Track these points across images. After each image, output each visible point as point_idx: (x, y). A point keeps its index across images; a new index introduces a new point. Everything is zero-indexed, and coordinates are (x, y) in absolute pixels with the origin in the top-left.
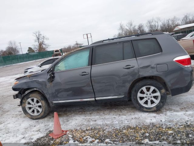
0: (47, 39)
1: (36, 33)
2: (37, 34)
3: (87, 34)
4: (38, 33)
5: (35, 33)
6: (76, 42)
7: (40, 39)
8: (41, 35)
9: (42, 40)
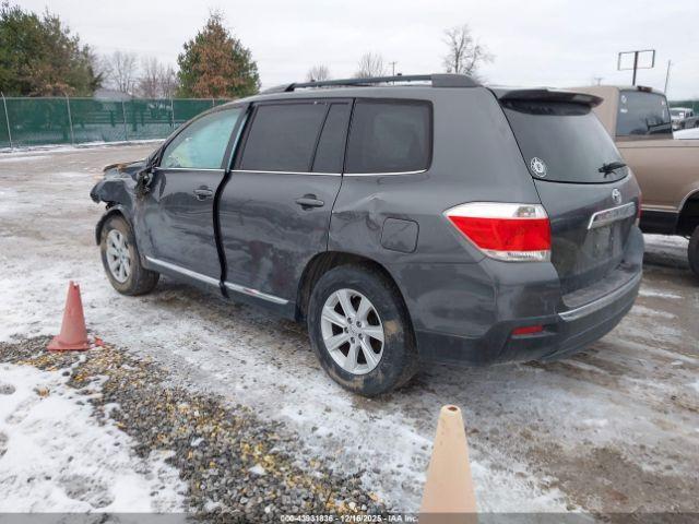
0: (489, 58)
1: (456, 32)
2: (458, 38)
3: (637, 53)
4: (462, 33)
5: (452, 31)
6: (600, 79)
7: (465, 54)
8: (469, 40)
9: (471, 60)
